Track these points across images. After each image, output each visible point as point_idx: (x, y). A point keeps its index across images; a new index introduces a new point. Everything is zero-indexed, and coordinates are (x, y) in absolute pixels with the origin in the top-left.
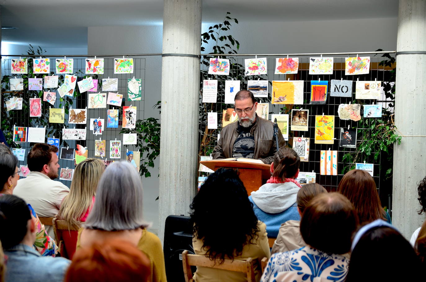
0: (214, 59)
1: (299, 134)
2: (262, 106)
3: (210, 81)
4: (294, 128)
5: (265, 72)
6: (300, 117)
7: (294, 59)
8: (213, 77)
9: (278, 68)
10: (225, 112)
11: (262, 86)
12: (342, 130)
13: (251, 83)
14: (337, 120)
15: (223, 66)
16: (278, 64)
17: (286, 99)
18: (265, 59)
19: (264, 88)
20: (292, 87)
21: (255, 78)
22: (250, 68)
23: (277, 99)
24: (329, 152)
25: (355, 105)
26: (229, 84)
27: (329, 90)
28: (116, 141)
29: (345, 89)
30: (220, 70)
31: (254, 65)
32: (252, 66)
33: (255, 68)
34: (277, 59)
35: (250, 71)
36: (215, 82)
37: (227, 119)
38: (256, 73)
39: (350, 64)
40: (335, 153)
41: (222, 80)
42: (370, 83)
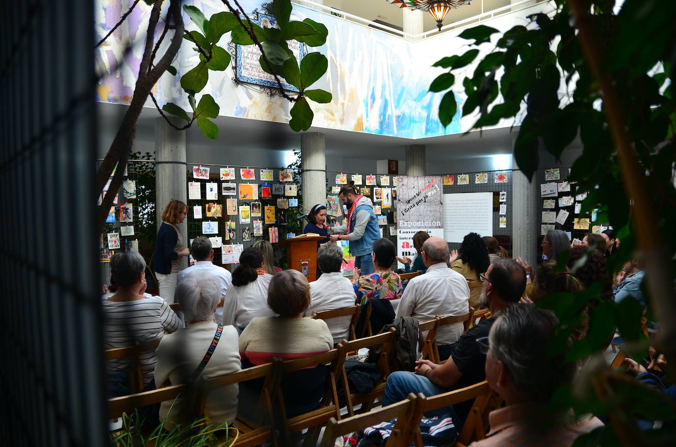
0: (197, 167)
1: (256, 218)
2: (232, 201)
3: (194, 183)
4: (253, 215)
5: (234, 178)
6: (256, 208)
7: (251, 170)
8: (197, 180)
9: (243, 175)
10: (207, 206)
11: (232, 187)
12: (279, 215)
13: (224, 185)
14: (276, 208)
15: (204, 173)
16: (242, 173)
17: (248, 196)
18: (233, 169)
19: (234, 189)
20: (251, 188)
21: (227, 181)
22: (223, 175)
23: (243, 196)
24: (273, 228)
25: (285, 199)
26: (209, 186)
27: (272, 191)
28: (114, 233)
29: (280, 190)
30: (202, 175)
31: (226, 173)
32: (225, 173)
33: (227, 175)
34: (241, 170)
35: (223, 177)
36: (199, 184)
37: (209, 210)
38: (228, 178)
39: (282, 175)
40: (276, 228)
41: (203, 183)
42: (292, 186)
